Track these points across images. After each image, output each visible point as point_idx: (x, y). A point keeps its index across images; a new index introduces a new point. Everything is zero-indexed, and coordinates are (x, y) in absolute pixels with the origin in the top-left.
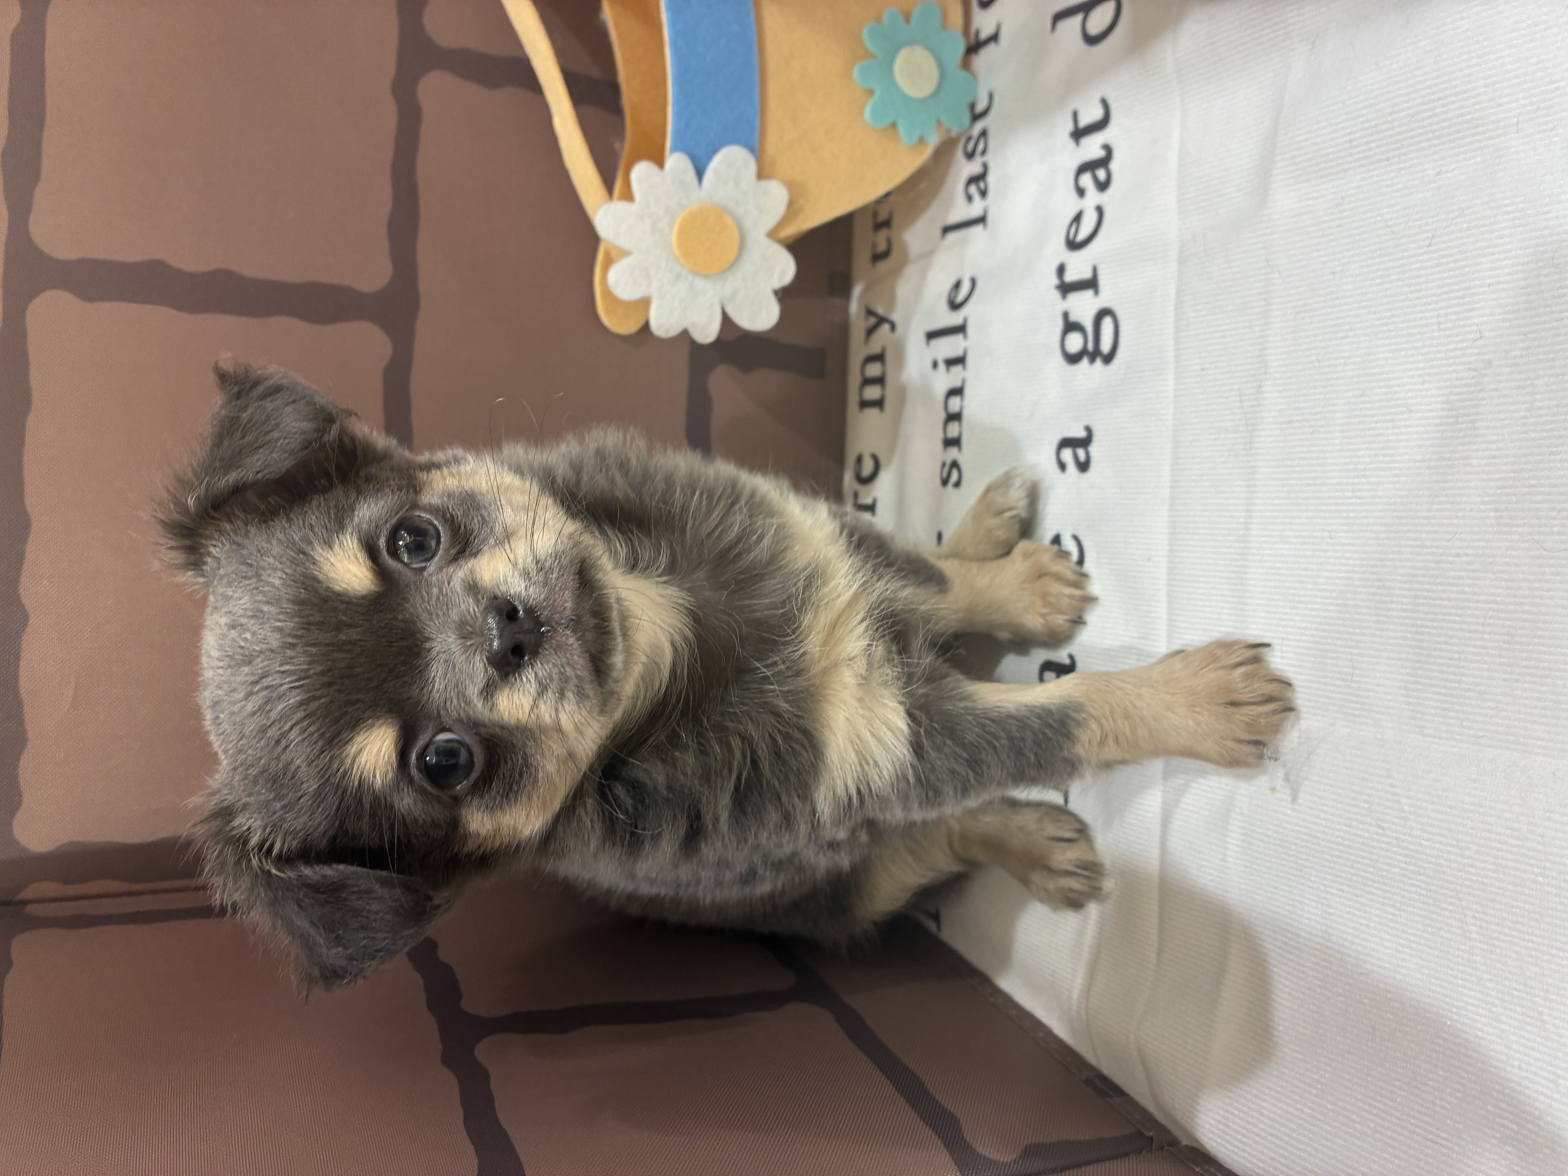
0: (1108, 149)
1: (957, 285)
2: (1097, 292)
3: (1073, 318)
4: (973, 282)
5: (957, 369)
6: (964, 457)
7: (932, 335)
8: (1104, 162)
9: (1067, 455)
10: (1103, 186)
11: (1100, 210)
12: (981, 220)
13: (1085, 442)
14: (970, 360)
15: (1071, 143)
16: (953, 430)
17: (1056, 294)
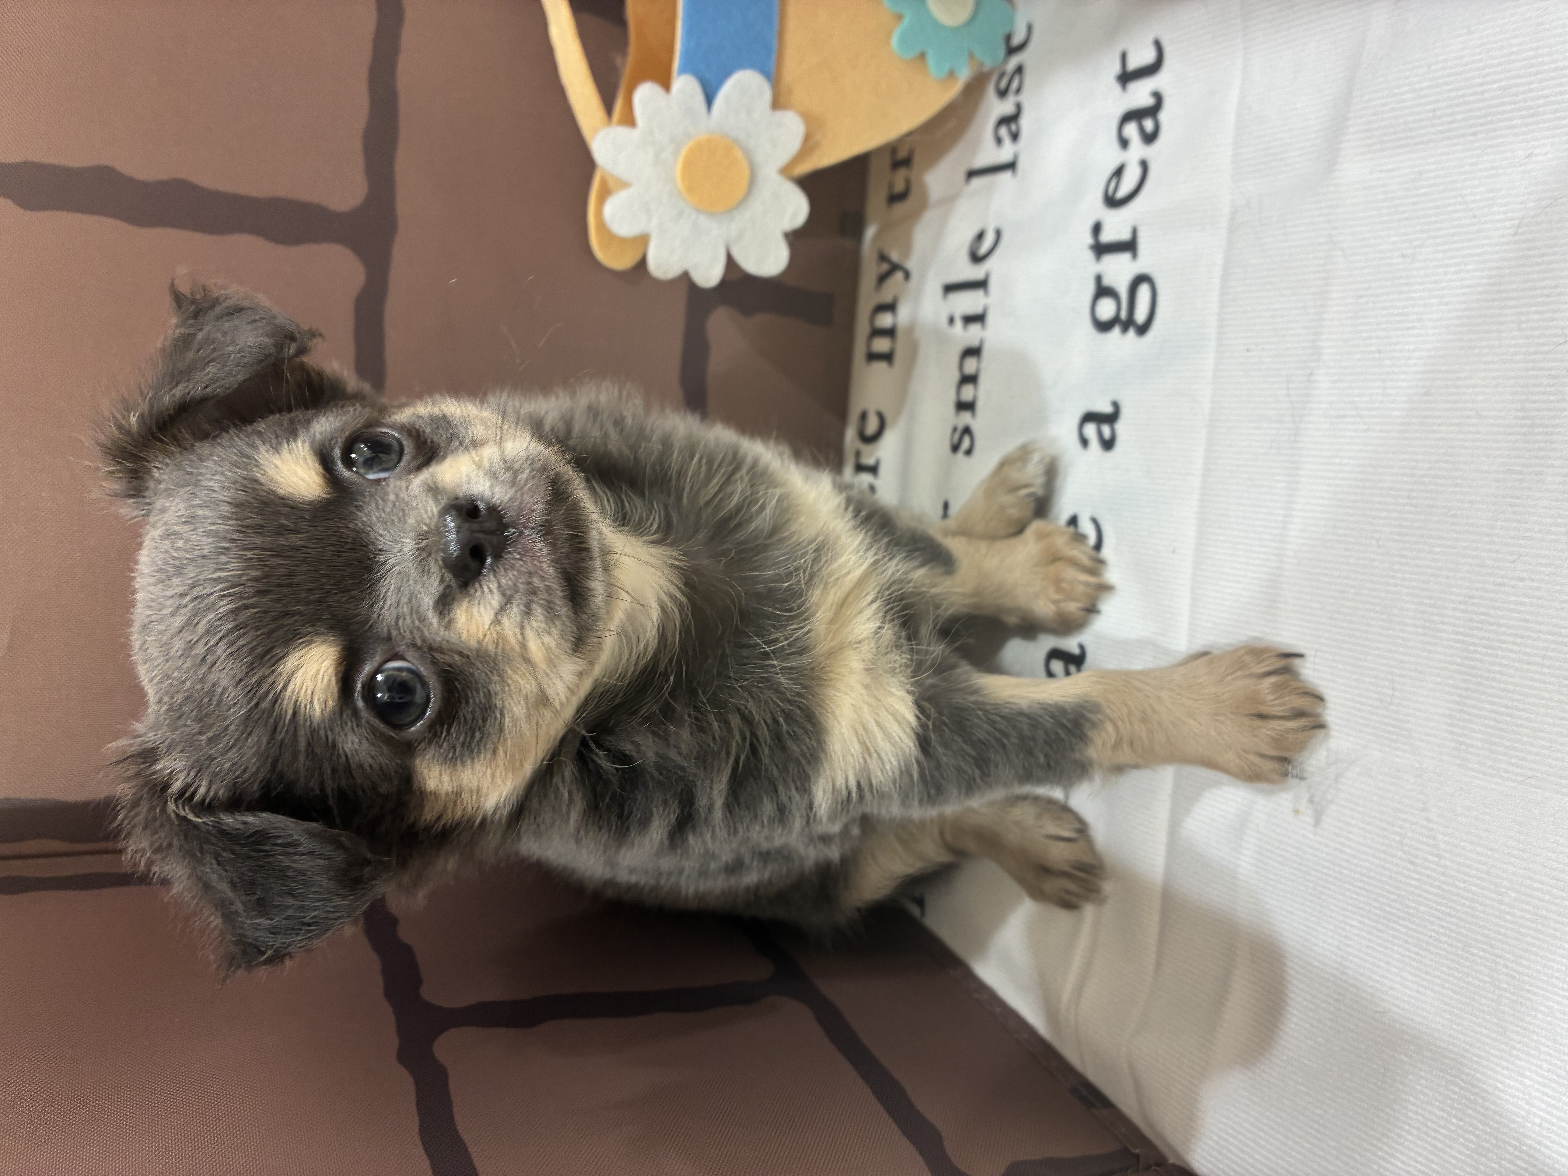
0: (1158, 97)
1: (980, 236)
2: (1135, 255)
3: (1107, 282)
4: (998, 234)
5: (975, 329)
6: (978, 423)
7: (950, 288)
8: (1153, 111)
9: (1090, 430)
10: (1149, 138)
11: (1144, 166)
12: (1011, 166)
13: (1111, 418)
14: (990, 319)
15: (1117, 87)
16: (968, 393)
17: (1090, 255)
